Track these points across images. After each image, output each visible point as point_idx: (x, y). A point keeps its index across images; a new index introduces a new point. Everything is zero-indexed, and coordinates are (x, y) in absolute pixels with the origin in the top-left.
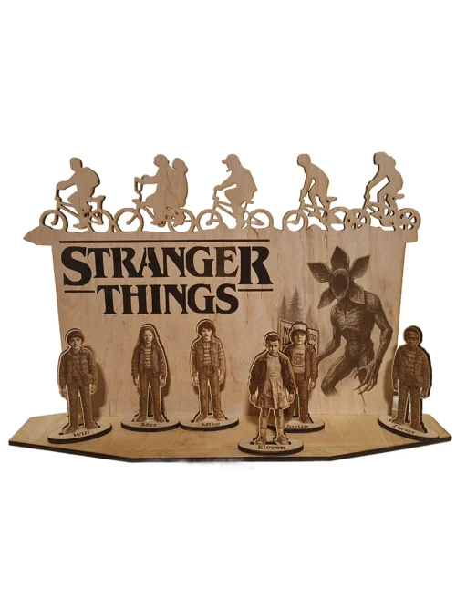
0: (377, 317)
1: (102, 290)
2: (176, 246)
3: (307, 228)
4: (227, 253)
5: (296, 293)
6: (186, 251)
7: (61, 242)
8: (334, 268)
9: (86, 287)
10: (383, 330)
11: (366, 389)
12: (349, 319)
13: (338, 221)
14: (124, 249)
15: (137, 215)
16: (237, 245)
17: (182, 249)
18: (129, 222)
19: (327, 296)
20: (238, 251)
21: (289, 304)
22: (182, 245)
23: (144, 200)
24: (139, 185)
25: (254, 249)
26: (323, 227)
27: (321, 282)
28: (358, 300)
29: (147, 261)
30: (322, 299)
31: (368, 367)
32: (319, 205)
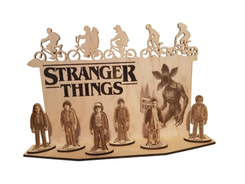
0: (182, 93)
1: (63, 87)
2: (95, 66)
3: (151, 56)
4: (117, 68)
5: (147, 85)
6: (99, 68)
7: (44, 66)
8: (163, 73)
9: (55, 85)
10: (184, 99)
11: (178, 125)
12: (170, 95)
13: (164, 53)
14: (72, 68)
15: (77, 53)
16: (121, 65)
17: (98, 67)
18: (74, 56)
19: (161, 85)
20: (122, 67)
21: (144, 90)
22: (97, 65)
23: (80, 46)
24: (77, 40)
25: (129, 66)
26: (158, 56)
27: (158, 79)
28: (174, 86)
29: (83, 73)
30: (158, 86)
31: (179, 115)
32: (156, 46)
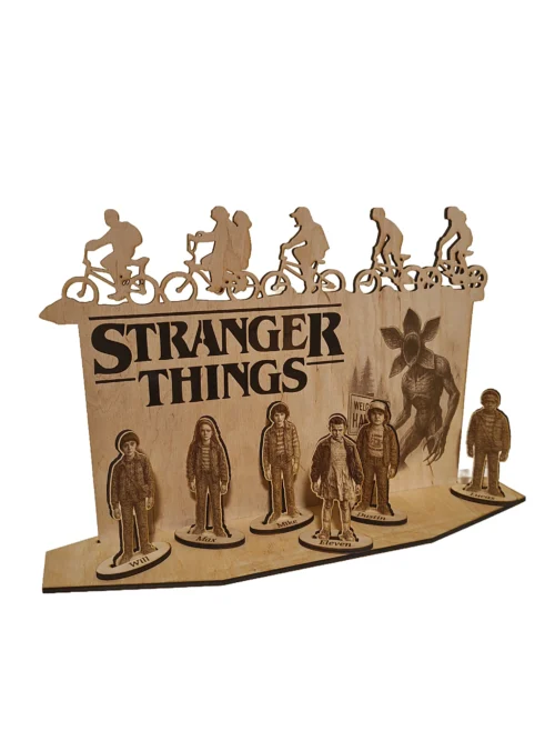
0: (445, 381)
1: (146, 377)
2: (237, 317)
3: (379, 288)
4: (296, 322)
5: (368, 362)
6: (248, 322)
7: (91, 319)
8: (406, 332)
9: (124, 374)
10: (451, 394)
11: (434, 460)
12: (420, 386)
13: (410, 280)
14: (173, 324)
15: (189, 280)
16: (306, 312)
17: (244, 320)
18: (179, 290)
19: (399, 363)
20: (308, 319)
21: (360, 376)
22: (243, 315)
25: (325, 315)
26: (396, 288)
27: (393, 348)
28: (428, 365)
29: (202, 337)
30: (394, 366)
31: (436, 435)
